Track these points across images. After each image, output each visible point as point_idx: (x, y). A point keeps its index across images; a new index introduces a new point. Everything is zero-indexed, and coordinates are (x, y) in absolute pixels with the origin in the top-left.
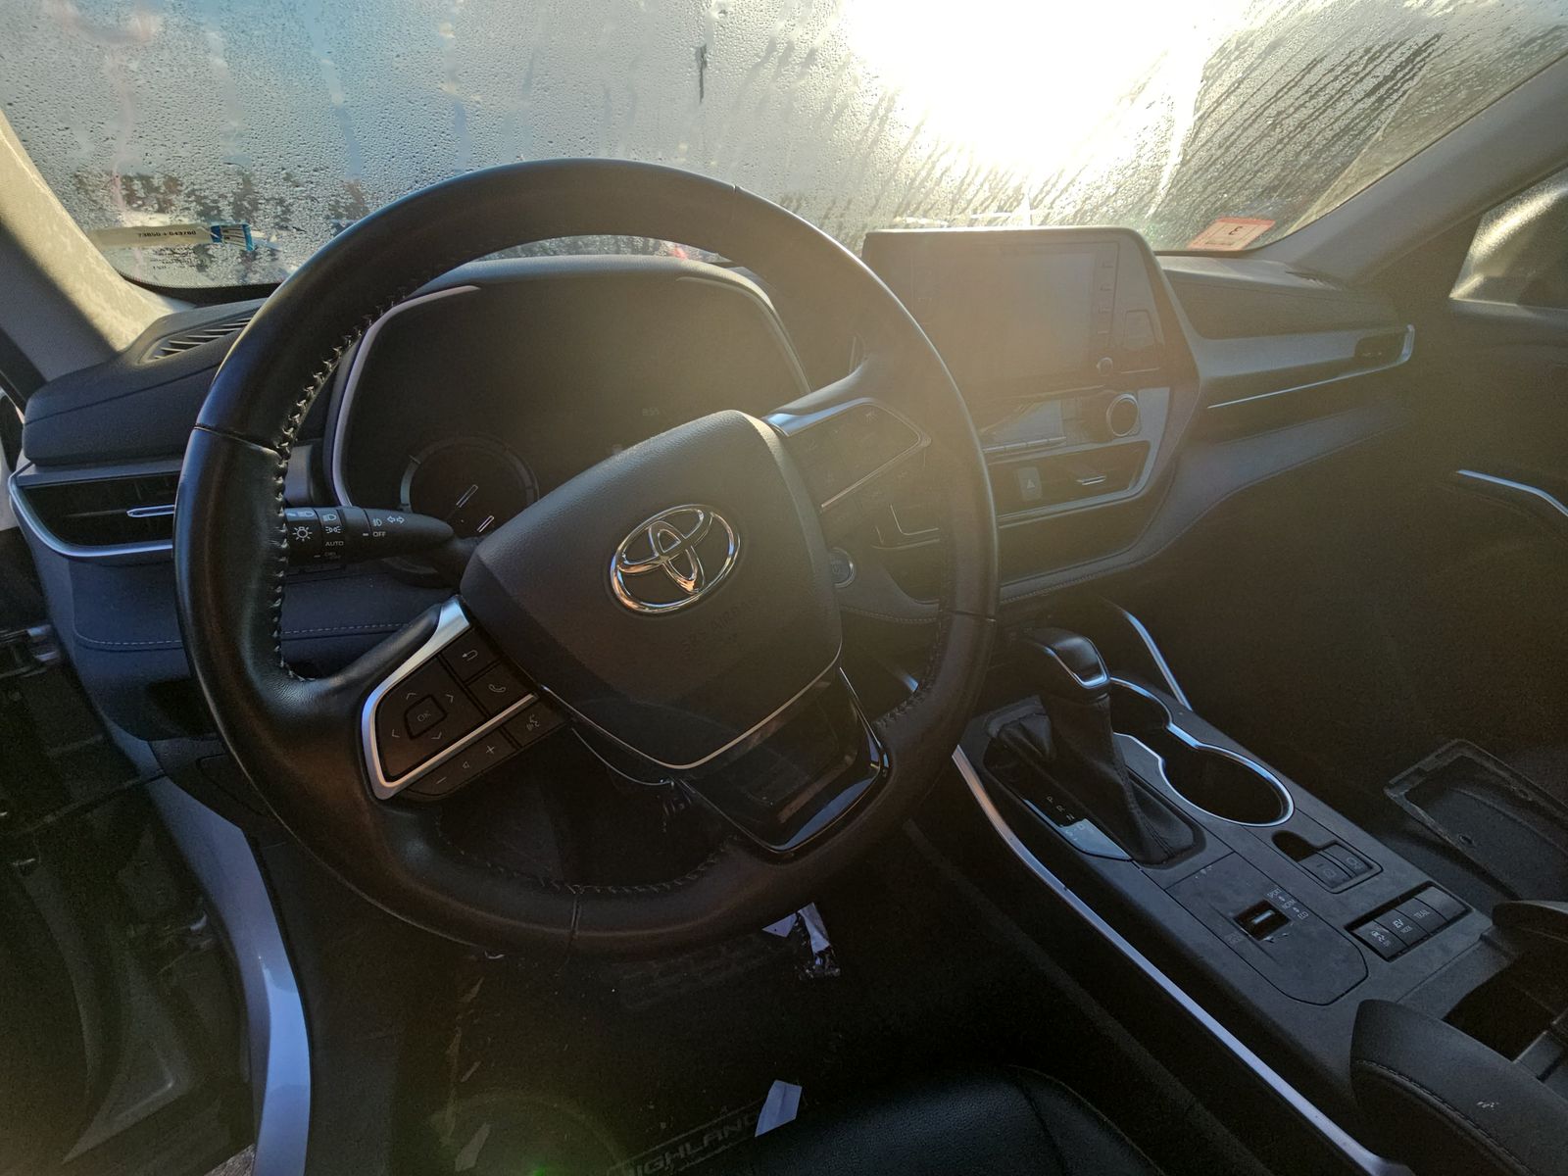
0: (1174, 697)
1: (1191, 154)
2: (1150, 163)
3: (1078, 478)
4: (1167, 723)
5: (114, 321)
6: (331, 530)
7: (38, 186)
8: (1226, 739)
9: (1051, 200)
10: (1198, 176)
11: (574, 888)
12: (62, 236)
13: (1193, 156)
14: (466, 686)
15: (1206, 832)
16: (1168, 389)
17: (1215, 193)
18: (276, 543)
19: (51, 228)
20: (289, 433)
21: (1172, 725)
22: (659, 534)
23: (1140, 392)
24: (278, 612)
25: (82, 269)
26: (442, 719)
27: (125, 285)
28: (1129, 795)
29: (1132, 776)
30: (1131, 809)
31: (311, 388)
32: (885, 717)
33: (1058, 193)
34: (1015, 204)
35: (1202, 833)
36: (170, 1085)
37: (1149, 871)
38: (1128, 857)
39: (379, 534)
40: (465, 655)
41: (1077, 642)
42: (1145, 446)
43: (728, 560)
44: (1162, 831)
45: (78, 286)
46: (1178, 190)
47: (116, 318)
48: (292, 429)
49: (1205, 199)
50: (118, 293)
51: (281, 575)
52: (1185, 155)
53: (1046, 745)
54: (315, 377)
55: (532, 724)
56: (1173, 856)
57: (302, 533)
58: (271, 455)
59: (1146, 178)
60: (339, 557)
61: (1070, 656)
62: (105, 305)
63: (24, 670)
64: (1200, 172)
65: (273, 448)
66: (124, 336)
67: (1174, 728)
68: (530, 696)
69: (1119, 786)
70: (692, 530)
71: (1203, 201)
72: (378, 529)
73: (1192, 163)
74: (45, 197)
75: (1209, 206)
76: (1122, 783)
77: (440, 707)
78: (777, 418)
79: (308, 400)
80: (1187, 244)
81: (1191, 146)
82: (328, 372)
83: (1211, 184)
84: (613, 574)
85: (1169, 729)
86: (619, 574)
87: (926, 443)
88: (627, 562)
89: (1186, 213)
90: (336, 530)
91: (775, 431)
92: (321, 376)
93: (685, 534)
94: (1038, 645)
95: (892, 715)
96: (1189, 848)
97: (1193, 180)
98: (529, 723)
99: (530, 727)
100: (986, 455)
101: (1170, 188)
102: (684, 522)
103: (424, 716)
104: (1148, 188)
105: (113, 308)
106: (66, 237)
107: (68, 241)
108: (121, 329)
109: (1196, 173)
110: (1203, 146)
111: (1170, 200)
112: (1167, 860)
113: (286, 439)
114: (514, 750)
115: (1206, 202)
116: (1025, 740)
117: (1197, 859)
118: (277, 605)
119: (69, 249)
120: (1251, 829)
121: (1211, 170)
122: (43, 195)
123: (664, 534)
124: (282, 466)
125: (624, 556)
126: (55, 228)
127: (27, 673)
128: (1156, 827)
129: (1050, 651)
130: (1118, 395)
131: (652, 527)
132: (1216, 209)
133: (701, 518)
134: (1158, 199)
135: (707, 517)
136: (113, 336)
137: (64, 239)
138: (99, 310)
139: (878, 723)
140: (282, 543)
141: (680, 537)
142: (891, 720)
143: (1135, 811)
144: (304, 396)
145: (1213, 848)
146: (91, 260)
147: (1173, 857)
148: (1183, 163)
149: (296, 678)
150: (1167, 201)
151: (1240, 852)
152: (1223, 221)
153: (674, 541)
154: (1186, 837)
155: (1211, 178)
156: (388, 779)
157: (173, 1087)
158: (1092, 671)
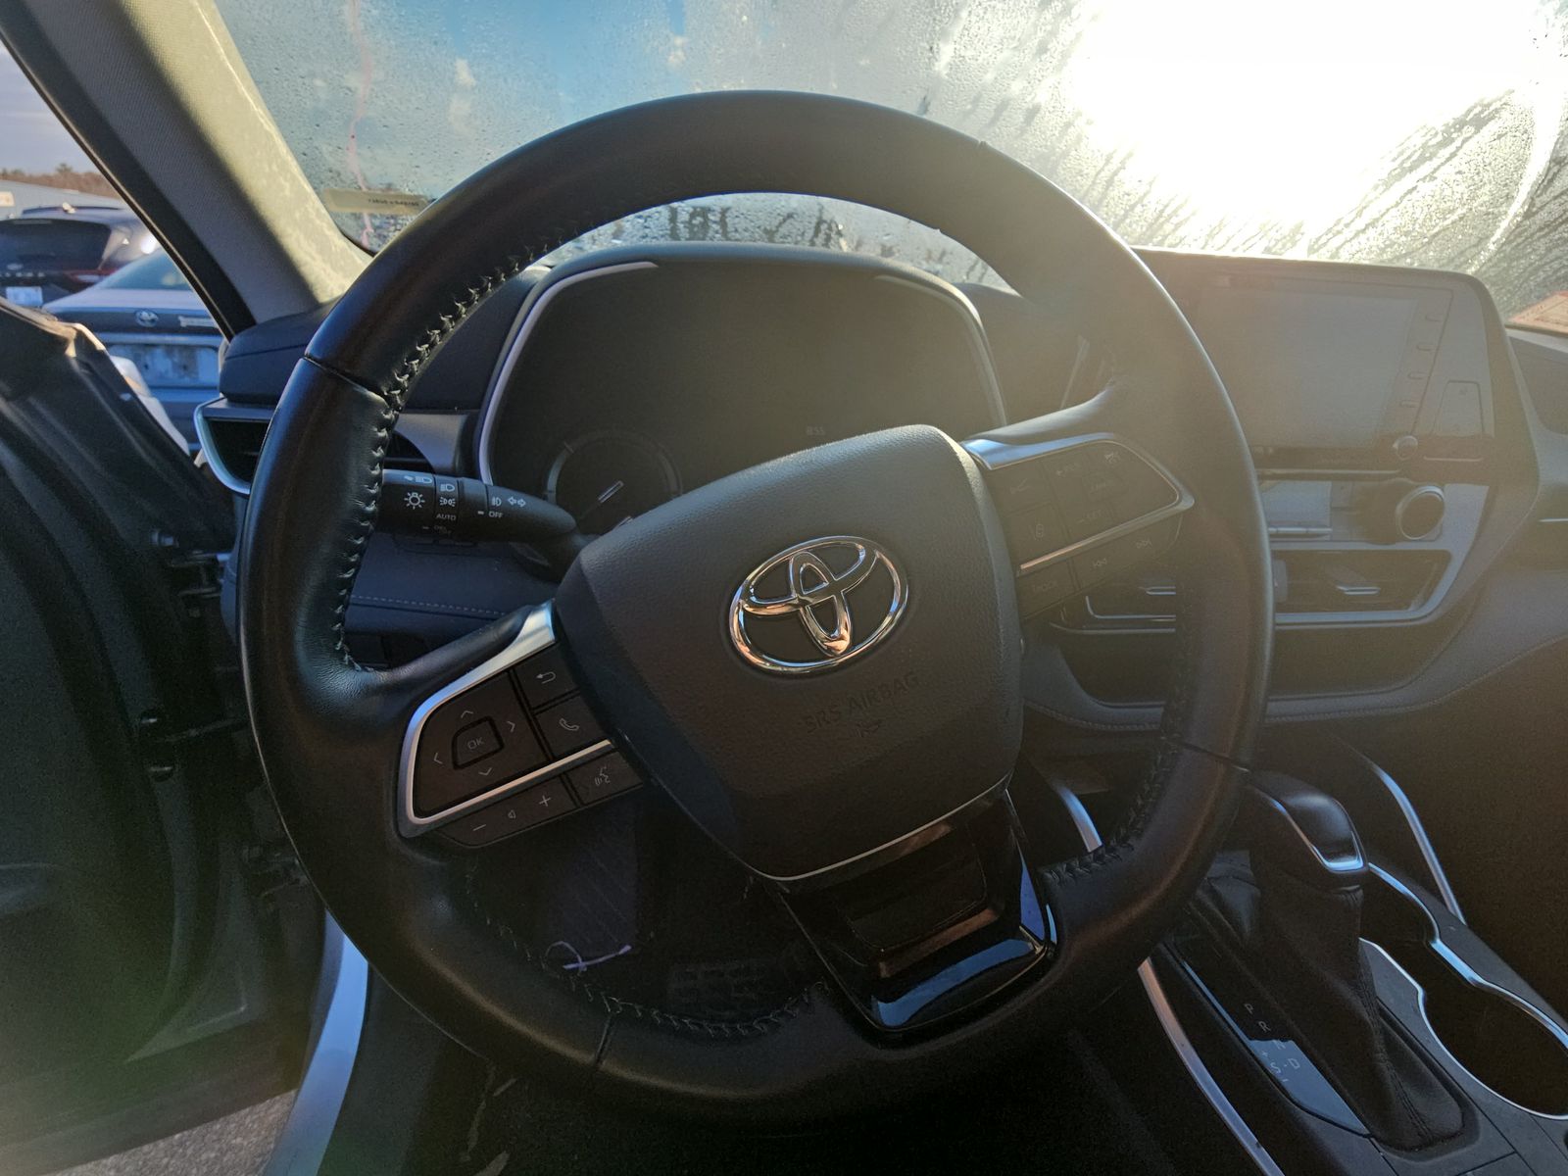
0: (1445, 905)
1: (1538, 205)
2: (1484, 209)
3: (1341, 584)
4: (1432, 937)
5: (322, 272)
6: (444, 501)
7: (262, 121)
8: (1519, 982)
9: (1339, 244)
10: (1542, 233)
11: (610, 1001)
12: (281, 178)
13: (1541, 208)
14: (534, 716)
15: (1480, 1117)
16: (1485, 489)
17: (1560, 258)
18: (361, 504)
19: (270, 167)
20: (403, 380)
21: (1438, 941)
22: (802, 569)
23: (1447, 486)
24: (348, 584)
25: (297, 215)
26: (496, 752)
27: (342, 243)
28: (1378, 1042)
29: (1382, 1013)
30: (1380, 1061)
31: (437, 332)
32: (1059, 868)
33: (1352, 235)
34: (1289, 245)
35: (1473, 1114)
36: (242, 1009)
37: (1394, 1158)
38: (1366, 1131)
39: (495, 514)
40: (540, 676)
41: (1318, 801)
42: (1445, 558)
43: (888, 620)
44: (1418, 1100)
45: (289, 230)
46: (1513, 249)
47: (325, 270)
48: (407, 376)
49: (1546, 263)
50: (333, 248)
51: (359, 542)
52: (1532, 205)
53: (1247, 927)
54: (443, 318)
55: (601, 779)
56: (1429, 1142)
57: (414, 500)
58: (378, 401)
59: (1474, 228)
60: (450, 532)
61: (1309, 820)
62: (317, 256)
63: (206, 590)
64: (1546, 230)
65: (380, 393)
66: (329, 289)
67: (1439, 946)
68: (606, 743)
69: (1361, 1022)
70: (846, 570)
71: (1543, 266)
72: (495, 509)
73: (1538, 217)
74: (268, 136)
75: (1550, 273)
76: (1367, 1018)
77: (497, 736)
78: (979, 445)
79: (432, 345)
80: (1509, 317)
81: (1541, 194)
82: (459, 316)
83: (1557, 246)
84: (734, 608)
85: (1433, 946)
86: (741, 613)
87: (1187, 503)
88: (753, 599)
89: (1517, 278)
90: (451, 502)
91: (975, 461)
92: (451, 320)
93: (836, 575)
94: (1263, 795)
95: (1070, 870)
96: (1453, 1136)
97: (1535, 237)
98: (598, 776)
99: (598, 781)
100: (1271, 536)
101: (1503, 244)
102: (837, 558)
103: (476, 743)
104: (1474, 240)
105: (324, 260)
106: (286, 180)
107: (287, 185)
108: (328, 282)
109: (1541, 229)
110: (1555, 198)
111: (1500, 260)
112: (1420, 1147)
113: (397, 385)
114: (574, 807)
115: (1547, 268)
116: (1217, 911)
117: (1462, 1154)
118: (347, 576)
119: (287, 193)
120: (1540, 1121)
121: (1560, 229)
122: (266, 132)
123: (808, 570)
124: (387, 417)
125: (752, 591)
126: (275, 168)
127: (213, 592)
128: (1408, 1090)
129: (1279, 806)
130: (1417, 487)
131: (796, 556)
132: (1558, 278)
133: (862, 556)
134: (1483, 256)
135: (870, 556)
136: (318, 286)
137: (283, 182)
138: (308, 259)
139: (1049, 875)
140: (368, 505)
141: (830, 578)
142: (1067, 876)
143: (1383, 1066)
144: (426, 339)
145: (1485, 1144)
146: (310, 210)
147: (1431, 1144)
148: (1528, 215)
149: (351, 666)
150: (1495, 260)
151: (1523, 1154)
152: (1563, 295)
153: (819, 581)
154: (1450, 1117)
155: (1559, 239)
156: (418, 813)
157: (245, 1010)
158: (1344, 849)
